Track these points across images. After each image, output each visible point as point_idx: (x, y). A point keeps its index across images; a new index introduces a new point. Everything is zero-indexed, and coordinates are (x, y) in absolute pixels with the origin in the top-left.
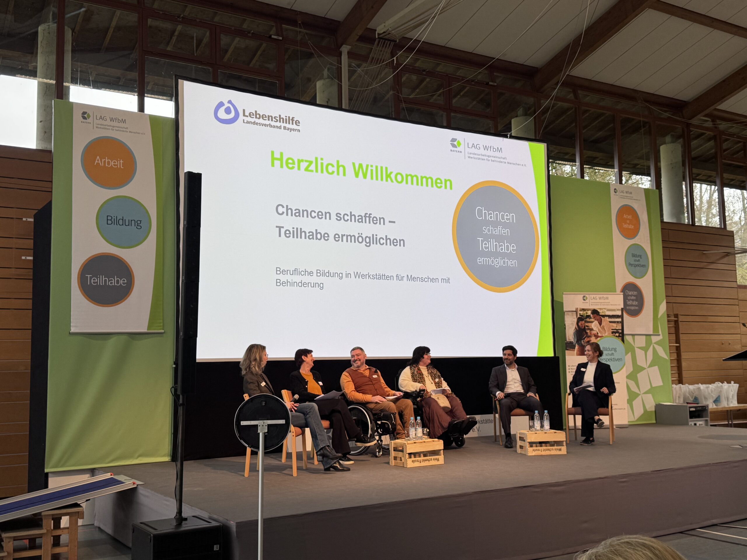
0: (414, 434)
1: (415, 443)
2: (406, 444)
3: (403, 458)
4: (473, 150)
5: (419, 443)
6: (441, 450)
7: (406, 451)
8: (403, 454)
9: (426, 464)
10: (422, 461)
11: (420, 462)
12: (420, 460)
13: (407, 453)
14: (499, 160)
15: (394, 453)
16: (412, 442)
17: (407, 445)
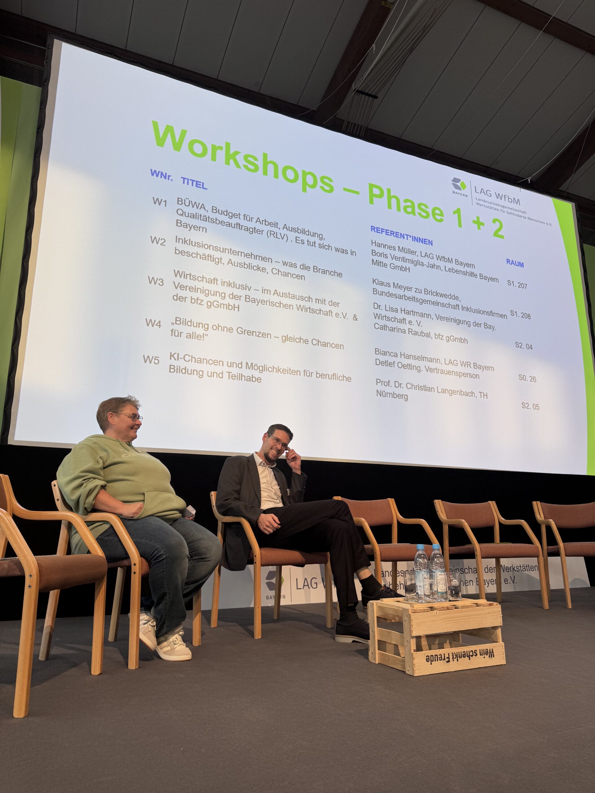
0: (427, 587)
1: (432, 609)
2: (410, 612)
3: (401, 650)
4: (483, 196)
5: (442, 609)
6: (495, 628)
7: (411, 631)
8: (402, 638)
9: (463, 664)
10: (451, 657)
11: (448, 661)
12: (447, 656)
13: (414, 637)
14: (517, 213)
15: (380, 634)
16: (425, 606)
17: (413, 616)
